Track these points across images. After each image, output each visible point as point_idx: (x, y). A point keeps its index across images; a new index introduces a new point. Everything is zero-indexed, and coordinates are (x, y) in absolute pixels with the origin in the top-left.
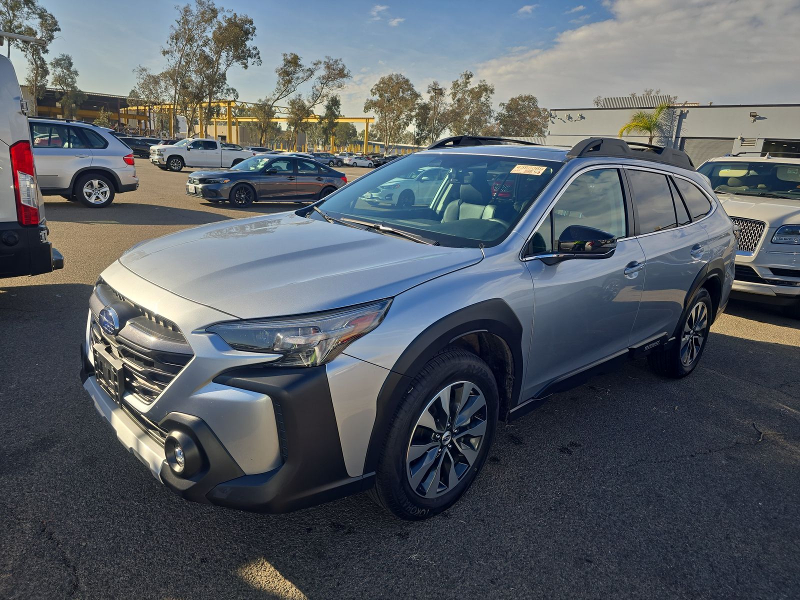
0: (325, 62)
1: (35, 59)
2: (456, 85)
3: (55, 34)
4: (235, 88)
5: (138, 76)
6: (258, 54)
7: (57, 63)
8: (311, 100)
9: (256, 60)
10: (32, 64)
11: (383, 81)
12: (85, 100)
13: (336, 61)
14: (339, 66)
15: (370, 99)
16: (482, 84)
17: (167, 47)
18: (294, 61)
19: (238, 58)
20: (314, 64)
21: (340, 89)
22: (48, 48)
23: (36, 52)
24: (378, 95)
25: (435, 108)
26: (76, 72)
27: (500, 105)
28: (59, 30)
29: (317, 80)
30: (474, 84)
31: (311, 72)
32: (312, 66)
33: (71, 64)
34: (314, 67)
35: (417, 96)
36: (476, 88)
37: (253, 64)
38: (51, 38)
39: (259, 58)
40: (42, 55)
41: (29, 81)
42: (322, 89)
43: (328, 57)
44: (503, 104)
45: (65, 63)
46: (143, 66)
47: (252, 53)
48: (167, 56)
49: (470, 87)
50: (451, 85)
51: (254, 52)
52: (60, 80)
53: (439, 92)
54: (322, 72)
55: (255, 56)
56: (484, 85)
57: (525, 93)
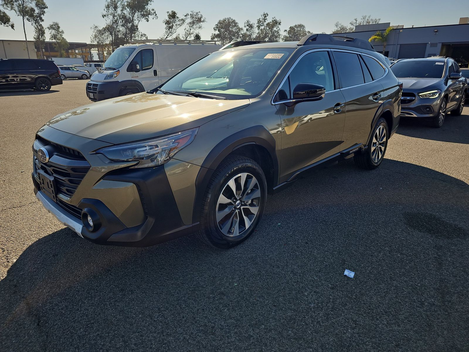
0: (191, 14)
1: (37, 26)
2: (259, 21)
3: (45, 10)
4: (145, 34)
5: (93, 31)
6: (155, 13)
7: (51, 27)
8: (184, 37)
9: (154, 16)
10: (36, 28)
11: (220, 22)
12: (68, 47)
13: (197, 13)
14: (199, 16)
15: (213, 34)
16: (273, 20)
17: (105, 13)
18: (173, 15)
19: (143, 16)
20: (185, 16)
21: (200, 29)
22: (43, 18)
23: (36, 22)
24: (217, 30)
25: (250, 35)
26: (63, 31)
27: (285, 31)
28: (47, 8)
29: (187, 25)
30: (269, 20)
31: (183, 21)
32: (184, 17)
33: (59, 27)
34: (185, 17)
35: (240, 29)
36: (271, 22)
37: (153, 19)
38: (43, 13)
39: (156, 15)
40: (41, 23)
41: (35, 38)
42: (190, 30)
43: (192, 12)
44: (286, 30)
45: (55, 27)
46: (96, 25)
47: (152, 12)
48: (105, 18)
49: (267, 22)
50: (257, 22)
51: (153, 12)
52: (54, 37)
53: (251, 26)
54: (189, 20)
55: (153, 14)
56: (275, 20)
57: (298, 23)
